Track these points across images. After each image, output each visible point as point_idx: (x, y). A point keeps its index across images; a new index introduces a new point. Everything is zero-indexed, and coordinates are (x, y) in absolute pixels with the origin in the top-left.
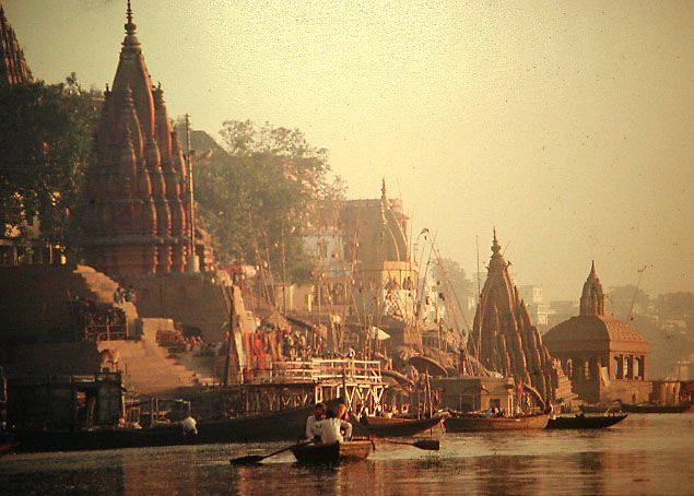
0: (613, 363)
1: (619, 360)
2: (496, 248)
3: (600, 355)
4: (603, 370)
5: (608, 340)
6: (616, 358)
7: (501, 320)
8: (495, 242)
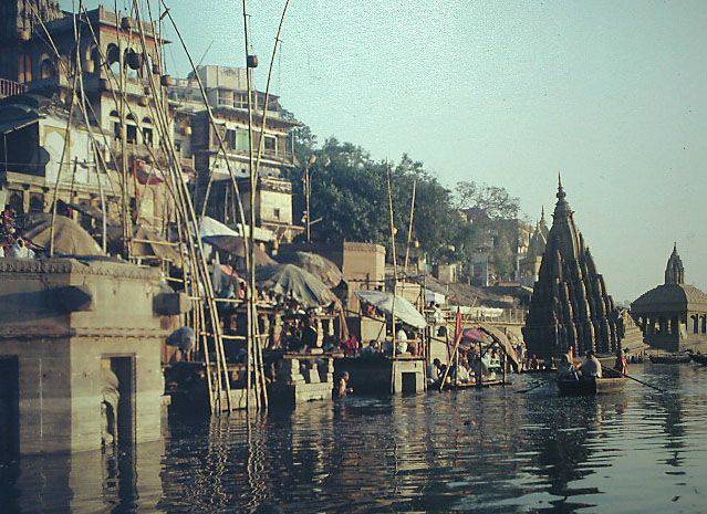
0: (691, 322)
1: (695, 318)
2: (561, 195)
3: (680, 314)
4: (682, 326)
5: (686, 302)
6: (692, 317)
7: (564, 268)
8: (560, 188)
